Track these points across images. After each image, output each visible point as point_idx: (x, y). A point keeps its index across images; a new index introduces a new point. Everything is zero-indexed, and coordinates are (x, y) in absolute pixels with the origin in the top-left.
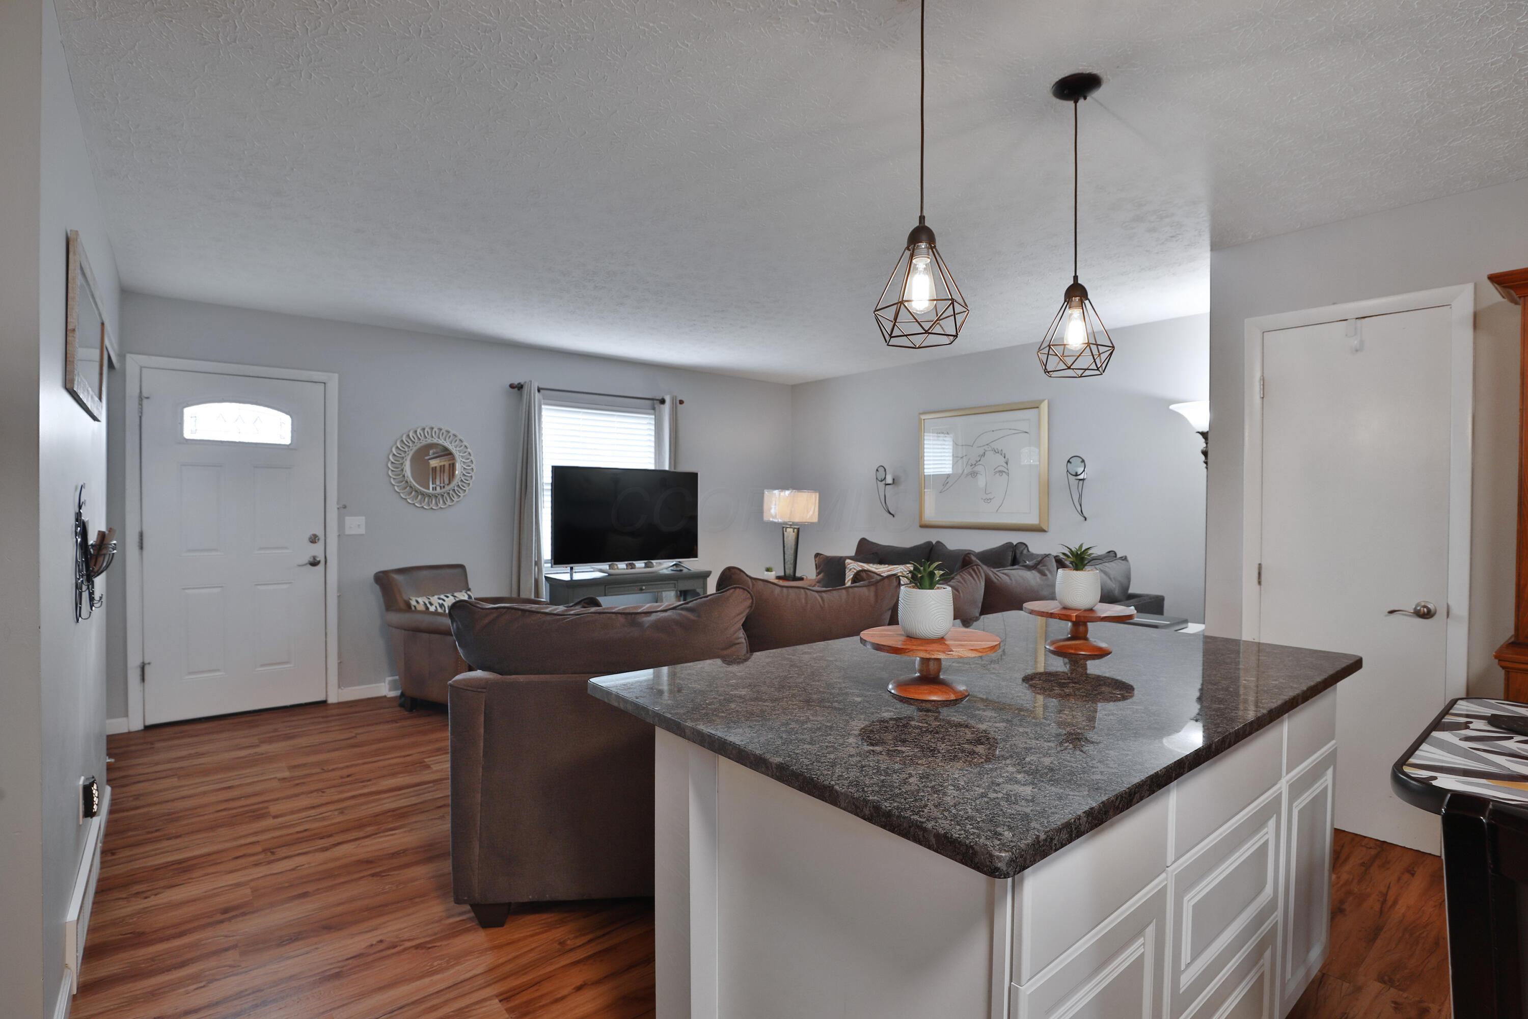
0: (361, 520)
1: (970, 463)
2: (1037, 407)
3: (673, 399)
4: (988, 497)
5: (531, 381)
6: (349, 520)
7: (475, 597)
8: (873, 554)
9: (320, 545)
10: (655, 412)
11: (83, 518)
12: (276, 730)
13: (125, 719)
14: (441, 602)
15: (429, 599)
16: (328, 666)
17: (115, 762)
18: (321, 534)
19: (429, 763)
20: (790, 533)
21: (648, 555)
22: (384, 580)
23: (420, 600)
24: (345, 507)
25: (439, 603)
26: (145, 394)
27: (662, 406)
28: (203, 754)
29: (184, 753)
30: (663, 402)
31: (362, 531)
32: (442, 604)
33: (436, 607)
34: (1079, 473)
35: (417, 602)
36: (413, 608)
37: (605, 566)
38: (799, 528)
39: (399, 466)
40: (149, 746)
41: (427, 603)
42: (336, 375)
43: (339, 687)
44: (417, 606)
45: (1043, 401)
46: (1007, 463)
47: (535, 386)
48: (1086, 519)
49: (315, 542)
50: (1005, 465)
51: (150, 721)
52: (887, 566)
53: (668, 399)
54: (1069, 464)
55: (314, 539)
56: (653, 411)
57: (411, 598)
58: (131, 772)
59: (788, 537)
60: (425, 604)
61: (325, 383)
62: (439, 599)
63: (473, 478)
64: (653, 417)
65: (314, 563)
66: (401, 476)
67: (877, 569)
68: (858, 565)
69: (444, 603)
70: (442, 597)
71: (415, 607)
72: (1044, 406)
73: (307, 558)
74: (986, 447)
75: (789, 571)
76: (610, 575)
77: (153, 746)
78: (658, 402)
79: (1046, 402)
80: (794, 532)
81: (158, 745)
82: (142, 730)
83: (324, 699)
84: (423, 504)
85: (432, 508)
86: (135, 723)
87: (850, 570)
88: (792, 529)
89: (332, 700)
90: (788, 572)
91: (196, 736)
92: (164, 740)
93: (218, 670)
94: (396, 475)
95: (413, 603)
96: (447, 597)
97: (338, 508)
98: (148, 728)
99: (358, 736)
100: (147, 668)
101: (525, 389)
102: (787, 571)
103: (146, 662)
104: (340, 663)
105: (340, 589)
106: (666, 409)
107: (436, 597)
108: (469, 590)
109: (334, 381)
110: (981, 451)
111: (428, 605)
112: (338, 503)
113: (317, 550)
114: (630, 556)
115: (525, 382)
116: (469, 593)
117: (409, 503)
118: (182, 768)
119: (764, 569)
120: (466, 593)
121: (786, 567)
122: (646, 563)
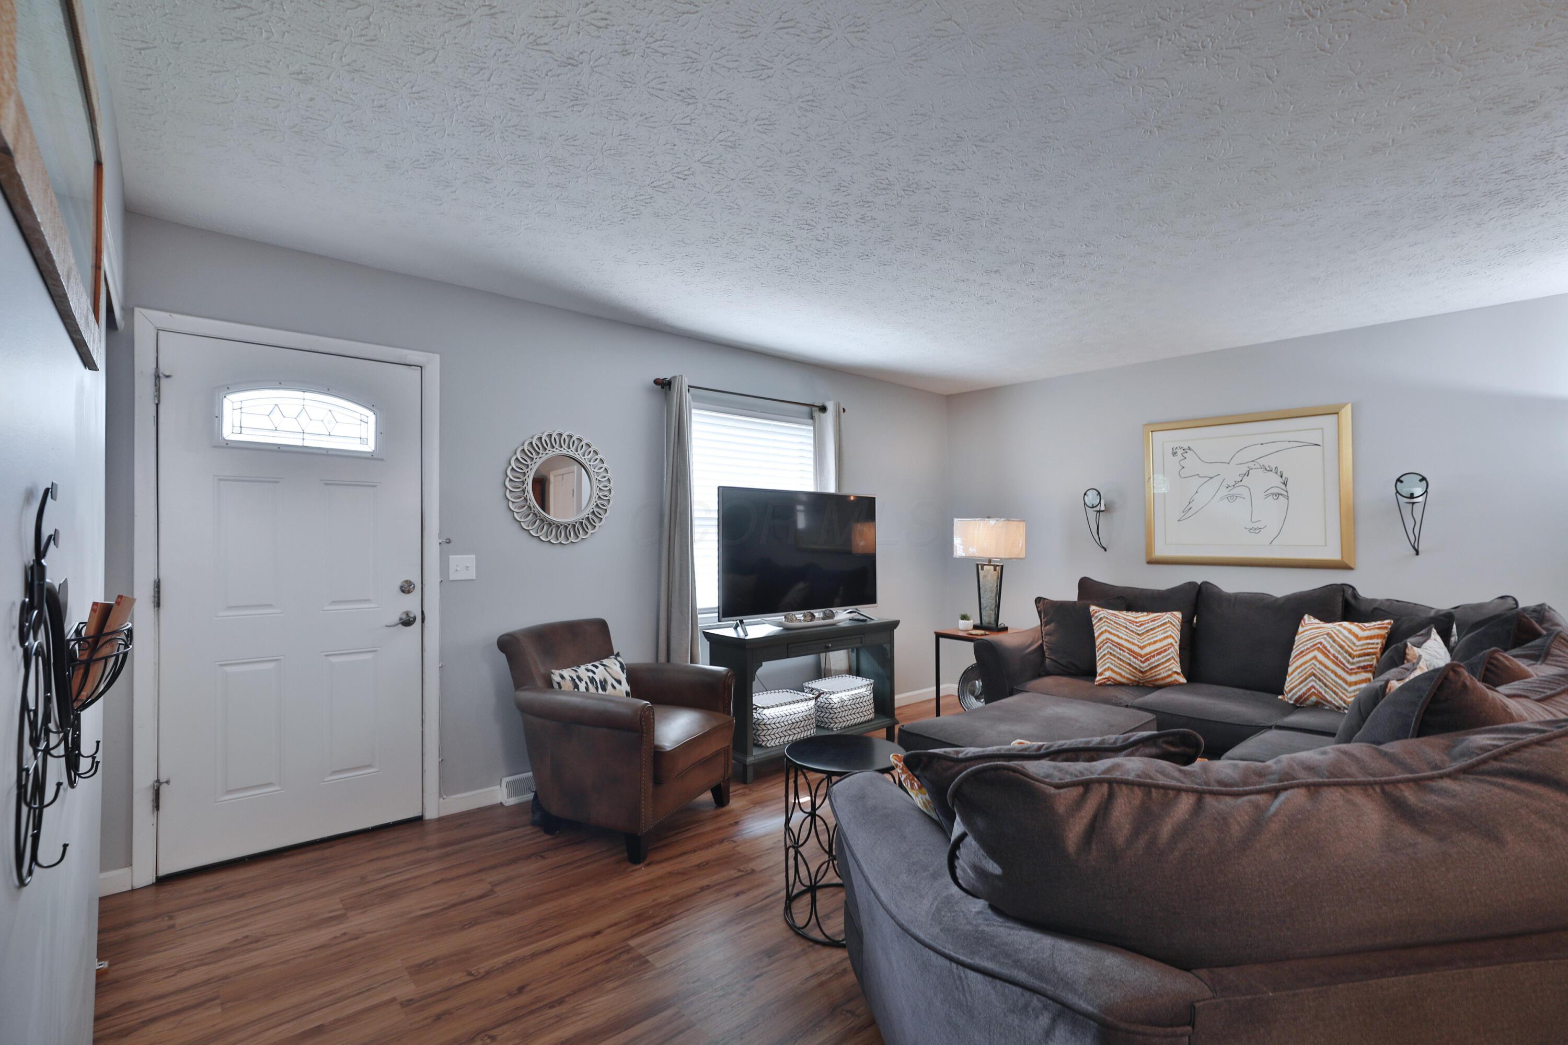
0: (470, 560)
1: (1225, 484)
2: (1338, 413)
3: (837, 406)
4: (1255, 525)
5: (682, 376)
6: (454, 560)
7: (627, 663)
8: (1118, 598)
9: (416, 595)
10: (814, 422)
11: (48, 580)
12: (363, 880)
13: (127, 870)
14: (591, 674)
15: (576, 671)
16: (426, 767)
17: (110, 966)
18: (416, 581)
19: (642, 951)
20: (989, 574)
21: (827, 601)
22: (507, 644)
23: (567, 673)
24: (448, 542)
25: (589, 677)
26: (164, 370)
27: (823, 415)
28: (255, 941)
29: (223, 939)
30: (823, 409)
31: (472, 574)
32: (592, 677)
33: (586, 683)
34: (1415, 496)
35: (562, 677)
36: (556, 686)
37: (780, 617)
38: (1002, 566)
39: (520, 485)
40: (166, 923)
41: (575, 677)
42: (438, 356)
43: (440, 796)
44: (562, 683)
45: (1344, 405)
46: (1285, 484)
47: (686, 382)
48: (1417, 553)
49: (409, 592)
50: (1283, 487)
51: (166, 869)
52: (1145, 614)
53: (830, 406)
54: (1398, 483)
55: (406, 588)
56: (811, 421)
57: (553, 671)
58: (136, 993)
59: (985, 576)
60: (573, 680)
61: (421, 367)
62: (588, 670)
63: (611, 502)
64: (812, 428)
65: (407, 622)
66: (523, 498)
67: (1136, 618)
68: (1108, 613)
69: (594, 676)
70: (590, 666)
71: (559, 684)
72: (1346, 413)
73: (395, 617)
74: (1251, 465)
75: (988, 618)
76: (786, 629)
77: (171, 922)
78: (817, 409)
79: (1349, 407)
80: (995, 570)
81: (181, 920)
82: (153, 884)
83: (420, 815)
84: (549, 538)
85: (561, 543)
86: (143, 875)
87: (1101, 619)
88: (992, 567)
89: (431, 814)
90: (986, 620)
91: (241, 896)
92: (190, 907)
93: (270, 784)
94: (515, 498)
95: (556, 678)
96: (597, 667)
97: (440, 543)
98: (162, 881)
99: (496, 889)
100: (164, 789)
101: (675, 387)
102: (984, 618)
103: (162, 779)
104: (441, 762)
105: (442, 658)
106: (829, 419)
107: (583, 667)
108: (618, 655)
109: (433, 363)
110: (1244, 469)
111: (577, 681)
112: (440, 536)
113: (411, 603)
114: (806, 604)
115: (675, 377)
116: (619, 659)
117: (532, 535)
118: (225, 977)
119: (959, 617)
120: (616, 659)
121: (983, 613)
122: (824, 613)
